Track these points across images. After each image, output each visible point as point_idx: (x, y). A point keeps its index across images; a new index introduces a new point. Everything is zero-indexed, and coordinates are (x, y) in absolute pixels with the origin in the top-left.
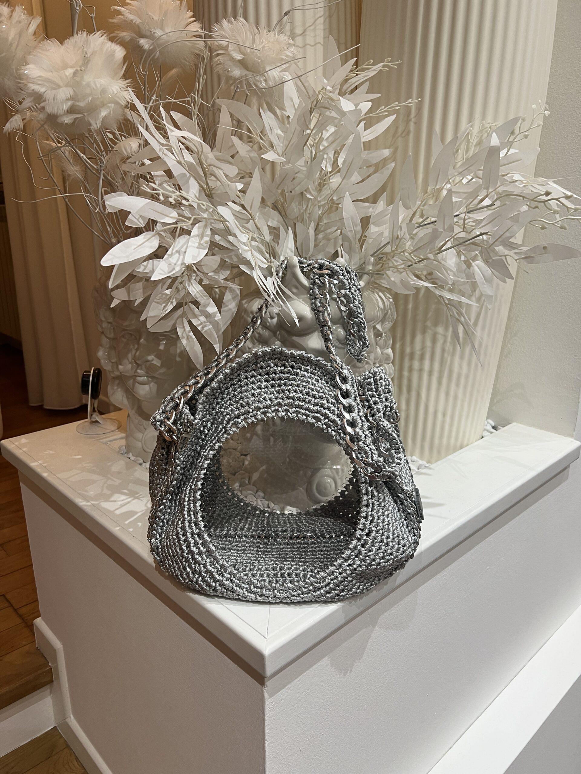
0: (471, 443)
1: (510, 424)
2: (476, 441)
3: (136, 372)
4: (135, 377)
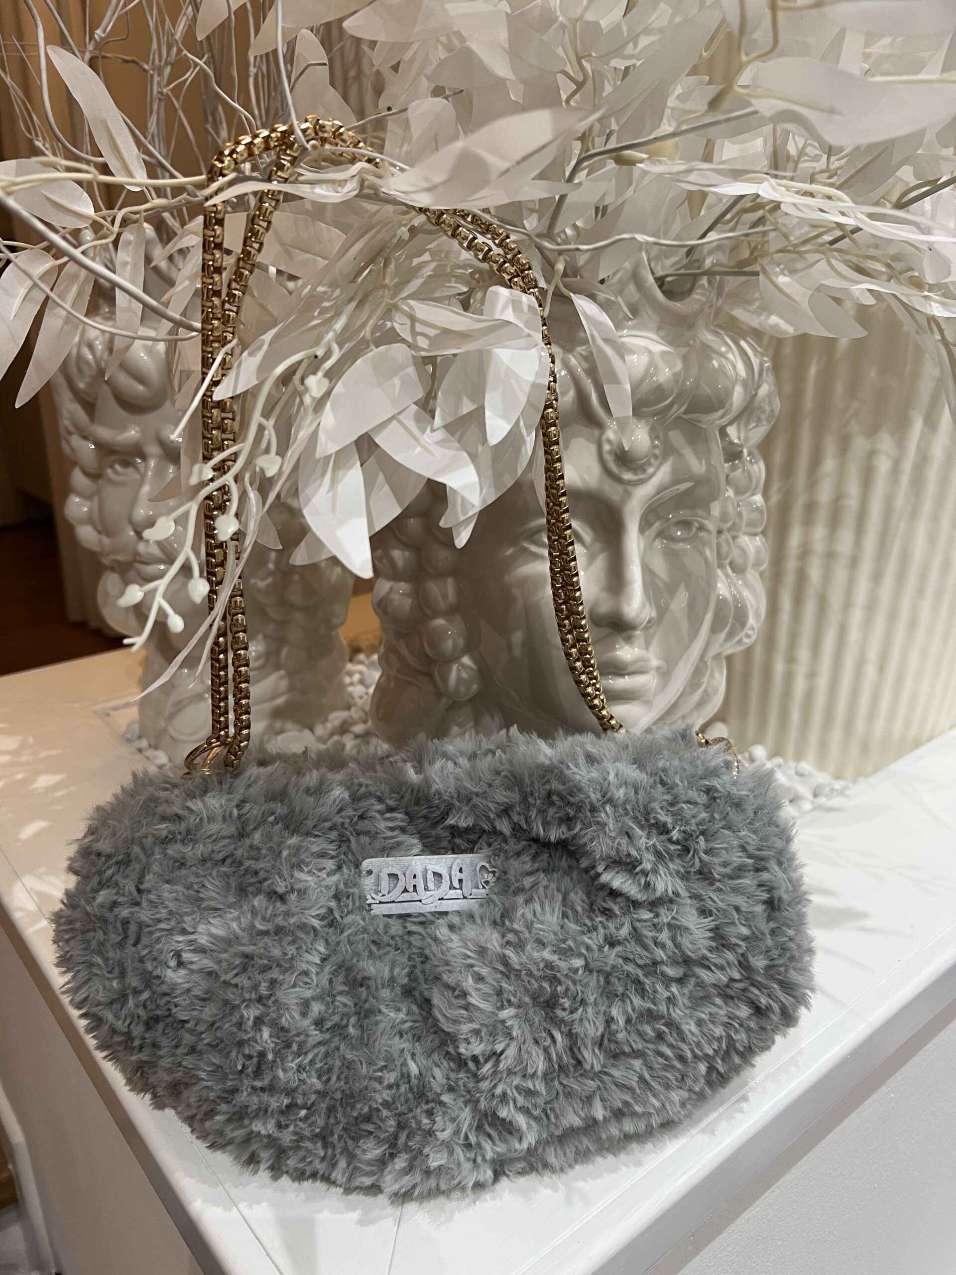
3: (137, 554)
4: (137, 565)
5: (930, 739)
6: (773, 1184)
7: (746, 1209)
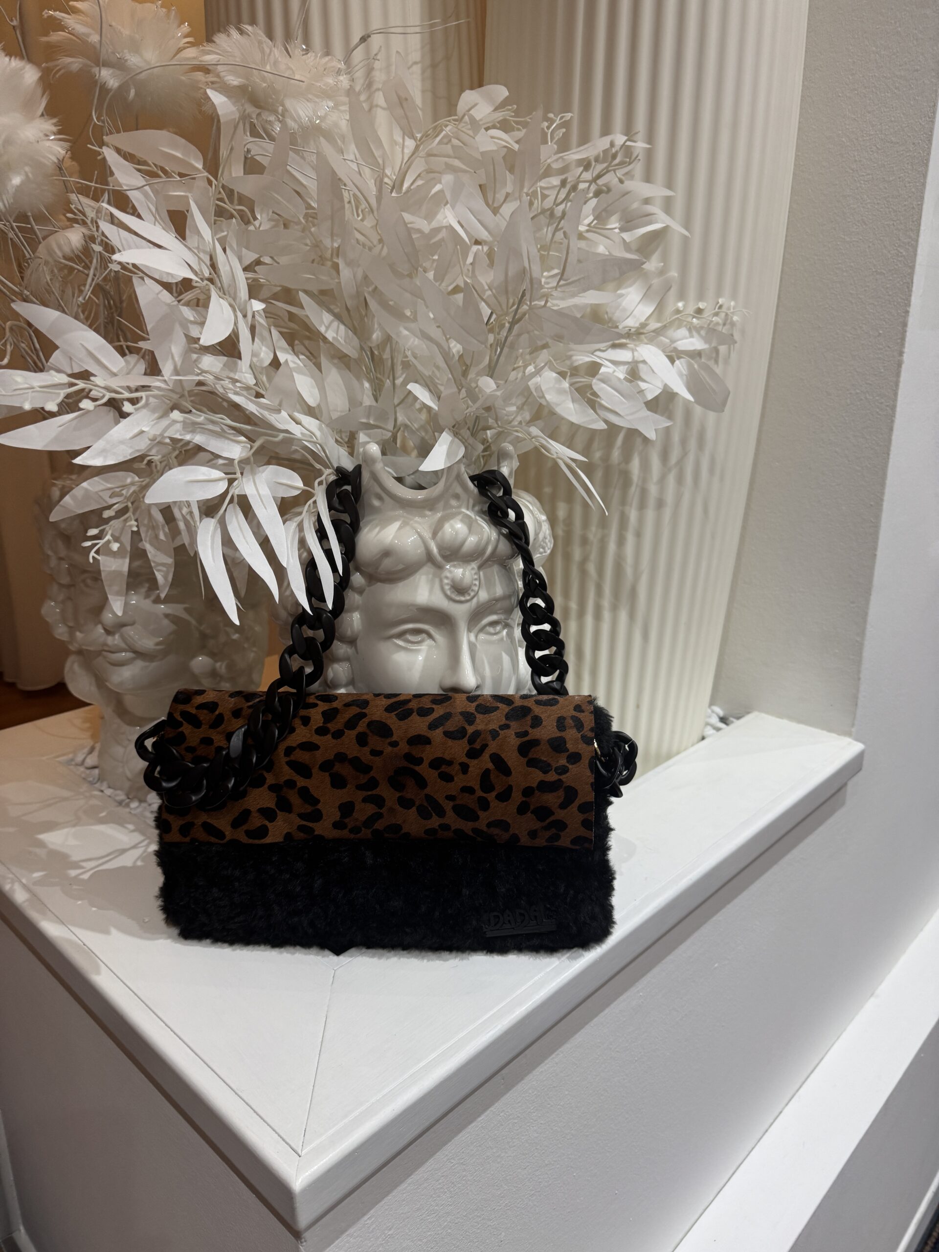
0: (685, 749)
1: (748, 713)
2: (693, 745)
3: (105, 644)
4: (105, 653)
5: (678, 753)
6: (557, 1049)
7: (540, 1064)
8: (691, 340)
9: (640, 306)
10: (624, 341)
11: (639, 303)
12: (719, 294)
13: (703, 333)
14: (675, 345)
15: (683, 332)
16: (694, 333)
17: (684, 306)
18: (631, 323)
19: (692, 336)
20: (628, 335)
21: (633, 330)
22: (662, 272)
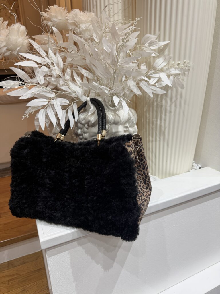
0: (182, 173)
1: (206, 167)
2: (184, 173)
8: (176, 71)
9: (163, 63)
10: (157, 72)
11: (163, 62)
12: (185, 58)
13: (179, 69)
14: (171, 73)
15: (173, 69)
16: (177, 69)
17: (174, 63)
18: (160, 68)
19: (176, 70)
20: (159, 71)
21: (160, 69)
22: (169, 55)
